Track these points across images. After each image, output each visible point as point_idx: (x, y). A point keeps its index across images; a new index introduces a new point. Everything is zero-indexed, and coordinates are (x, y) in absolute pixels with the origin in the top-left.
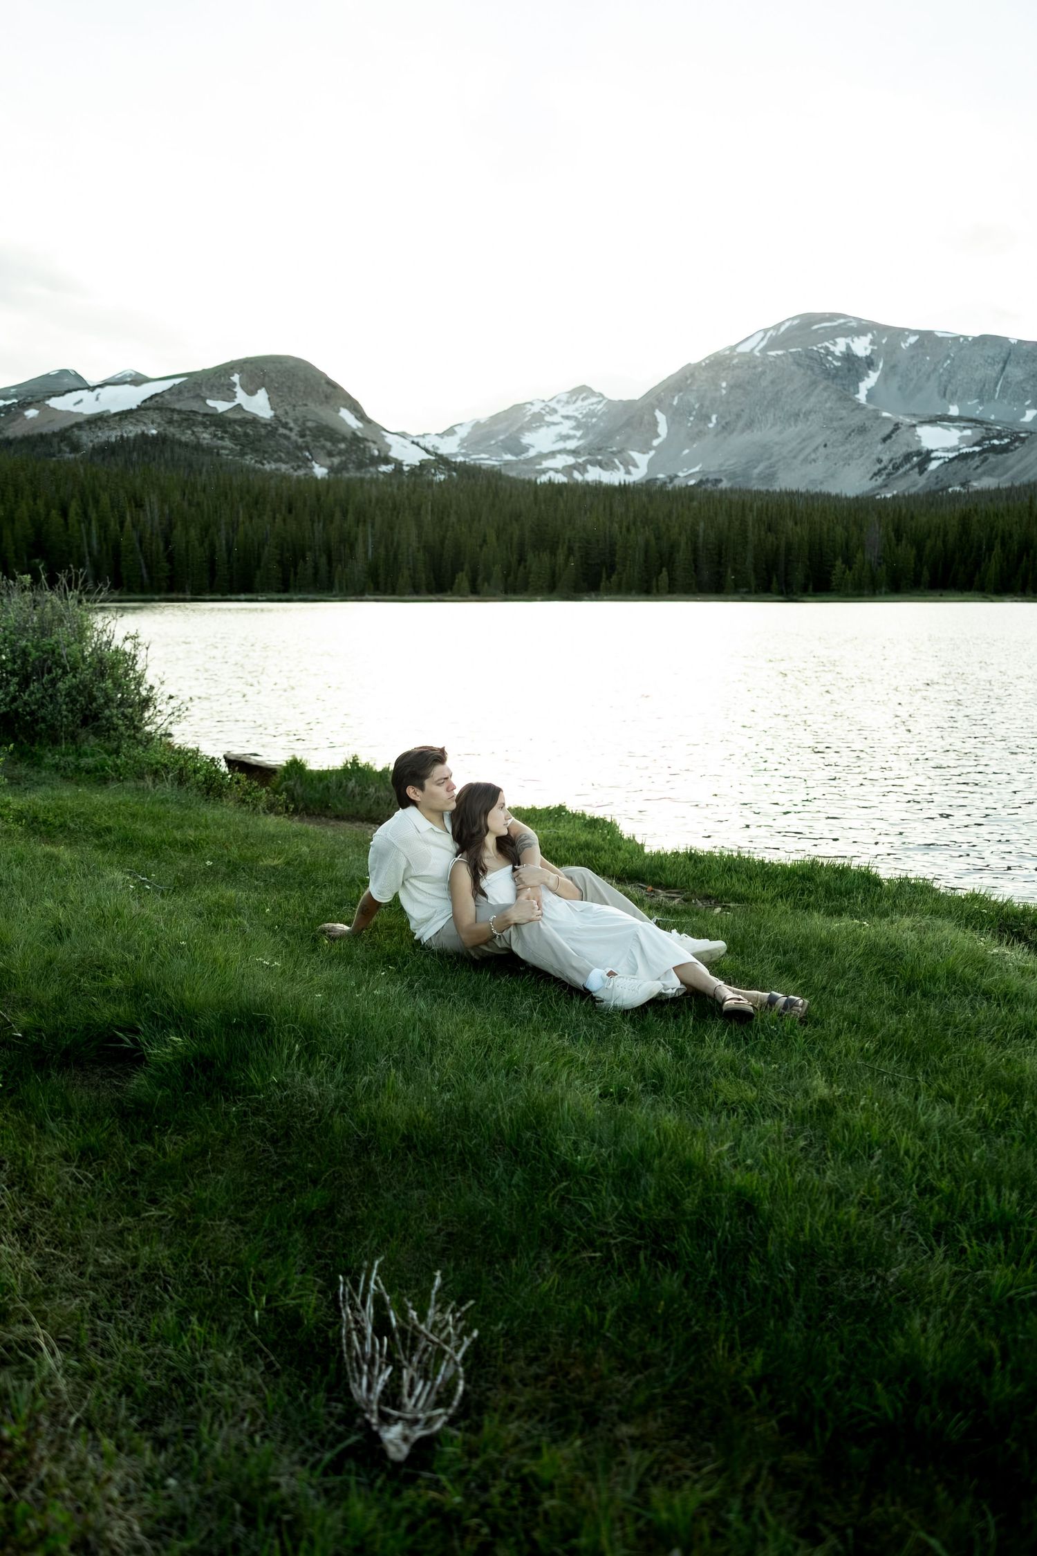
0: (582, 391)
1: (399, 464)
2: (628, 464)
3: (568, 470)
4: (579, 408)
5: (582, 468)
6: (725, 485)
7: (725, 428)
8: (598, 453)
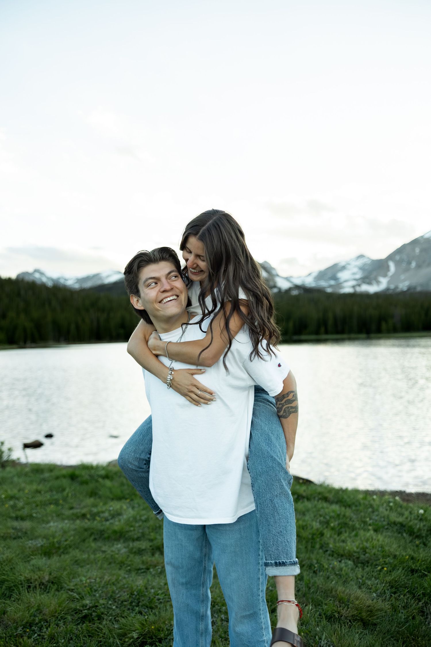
0: (361, 256)
1: (280, 289)
2: (378, 283)
3: (354, 287)
4: (360, 262)
5: (359, 285)
6: (419, 289)
7: (418, 266)
8: (367, 279)
